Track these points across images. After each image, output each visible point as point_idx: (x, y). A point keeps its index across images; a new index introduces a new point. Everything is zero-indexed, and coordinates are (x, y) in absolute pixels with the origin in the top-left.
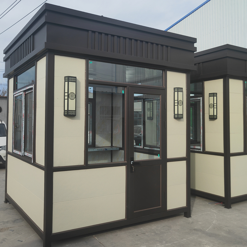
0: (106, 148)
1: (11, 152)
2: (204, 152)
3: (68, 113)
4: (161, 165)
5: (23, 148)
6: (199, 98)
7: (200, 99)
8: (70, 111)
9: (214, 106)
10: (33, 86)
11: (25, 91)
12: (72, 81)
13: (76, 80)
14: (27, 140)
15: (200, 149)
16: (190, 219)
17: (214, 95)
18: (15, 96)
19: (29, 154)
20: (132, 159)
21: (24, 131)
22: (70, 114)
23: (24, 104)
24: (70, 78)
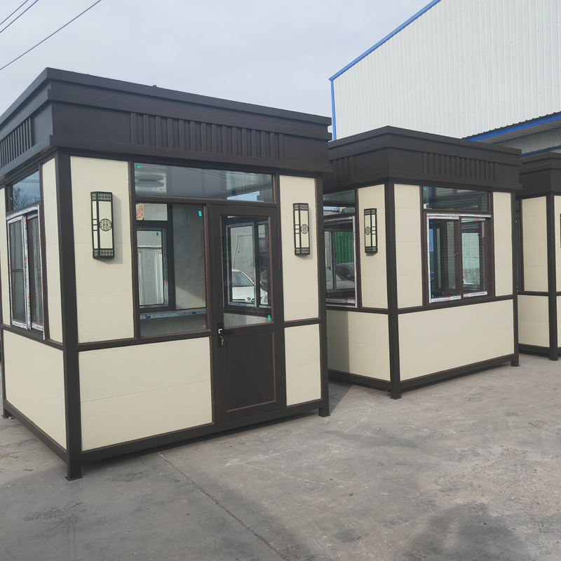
0: (194, 311)
1: (9, 324)
2: (361, 309)
3: (99, 253)
4: (273, 333)
5: (29, 316)
6: (350, 218)
7: (352, 220)
8: (102, 249)
9: (371, 231)
10: (37, 208)
11: (26, 215)
12: (103, 200)
13: (112, 197)
14: (35, 302)
15: (354, 305)
16: (326, 419)
17: (371, 212)
18: (9, 222)
19: (39, 326)
20: (221, 325)
21: (28, 286)
22: (103, 255)
23: (26, 238)
24: (101, 195)
